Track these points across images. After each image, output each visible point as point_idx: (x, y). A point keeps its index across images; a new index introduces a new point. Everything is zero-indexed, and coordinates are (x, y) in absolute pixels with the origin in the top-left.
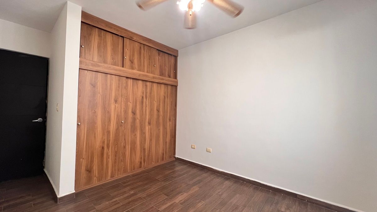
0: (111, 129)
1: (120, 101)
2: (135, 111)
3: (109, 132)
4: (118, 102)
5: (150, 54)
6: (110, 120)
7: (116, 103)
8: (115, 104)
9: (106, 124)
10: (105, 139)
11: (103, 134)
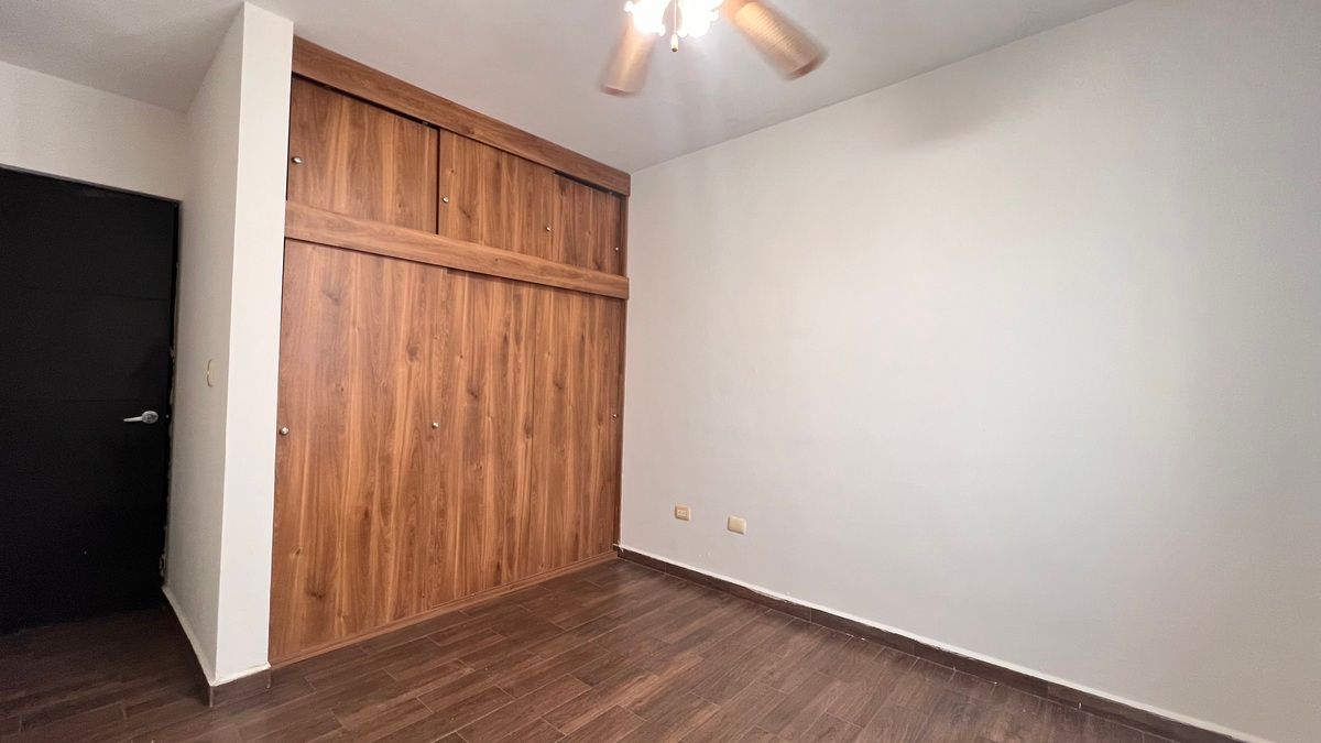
0: (395, 452)
1: (427, 351)
2: (480, 388)
3: (386, 460)
4: (418, 355)
5: (530, 185)
6: (390, 420)
7: (411, 360)
8: (409, 362)
9: (379, 429)
10: (373, 484)
11: (368, 467)
